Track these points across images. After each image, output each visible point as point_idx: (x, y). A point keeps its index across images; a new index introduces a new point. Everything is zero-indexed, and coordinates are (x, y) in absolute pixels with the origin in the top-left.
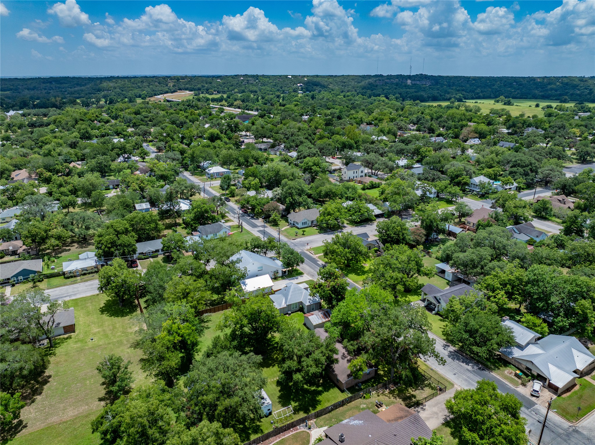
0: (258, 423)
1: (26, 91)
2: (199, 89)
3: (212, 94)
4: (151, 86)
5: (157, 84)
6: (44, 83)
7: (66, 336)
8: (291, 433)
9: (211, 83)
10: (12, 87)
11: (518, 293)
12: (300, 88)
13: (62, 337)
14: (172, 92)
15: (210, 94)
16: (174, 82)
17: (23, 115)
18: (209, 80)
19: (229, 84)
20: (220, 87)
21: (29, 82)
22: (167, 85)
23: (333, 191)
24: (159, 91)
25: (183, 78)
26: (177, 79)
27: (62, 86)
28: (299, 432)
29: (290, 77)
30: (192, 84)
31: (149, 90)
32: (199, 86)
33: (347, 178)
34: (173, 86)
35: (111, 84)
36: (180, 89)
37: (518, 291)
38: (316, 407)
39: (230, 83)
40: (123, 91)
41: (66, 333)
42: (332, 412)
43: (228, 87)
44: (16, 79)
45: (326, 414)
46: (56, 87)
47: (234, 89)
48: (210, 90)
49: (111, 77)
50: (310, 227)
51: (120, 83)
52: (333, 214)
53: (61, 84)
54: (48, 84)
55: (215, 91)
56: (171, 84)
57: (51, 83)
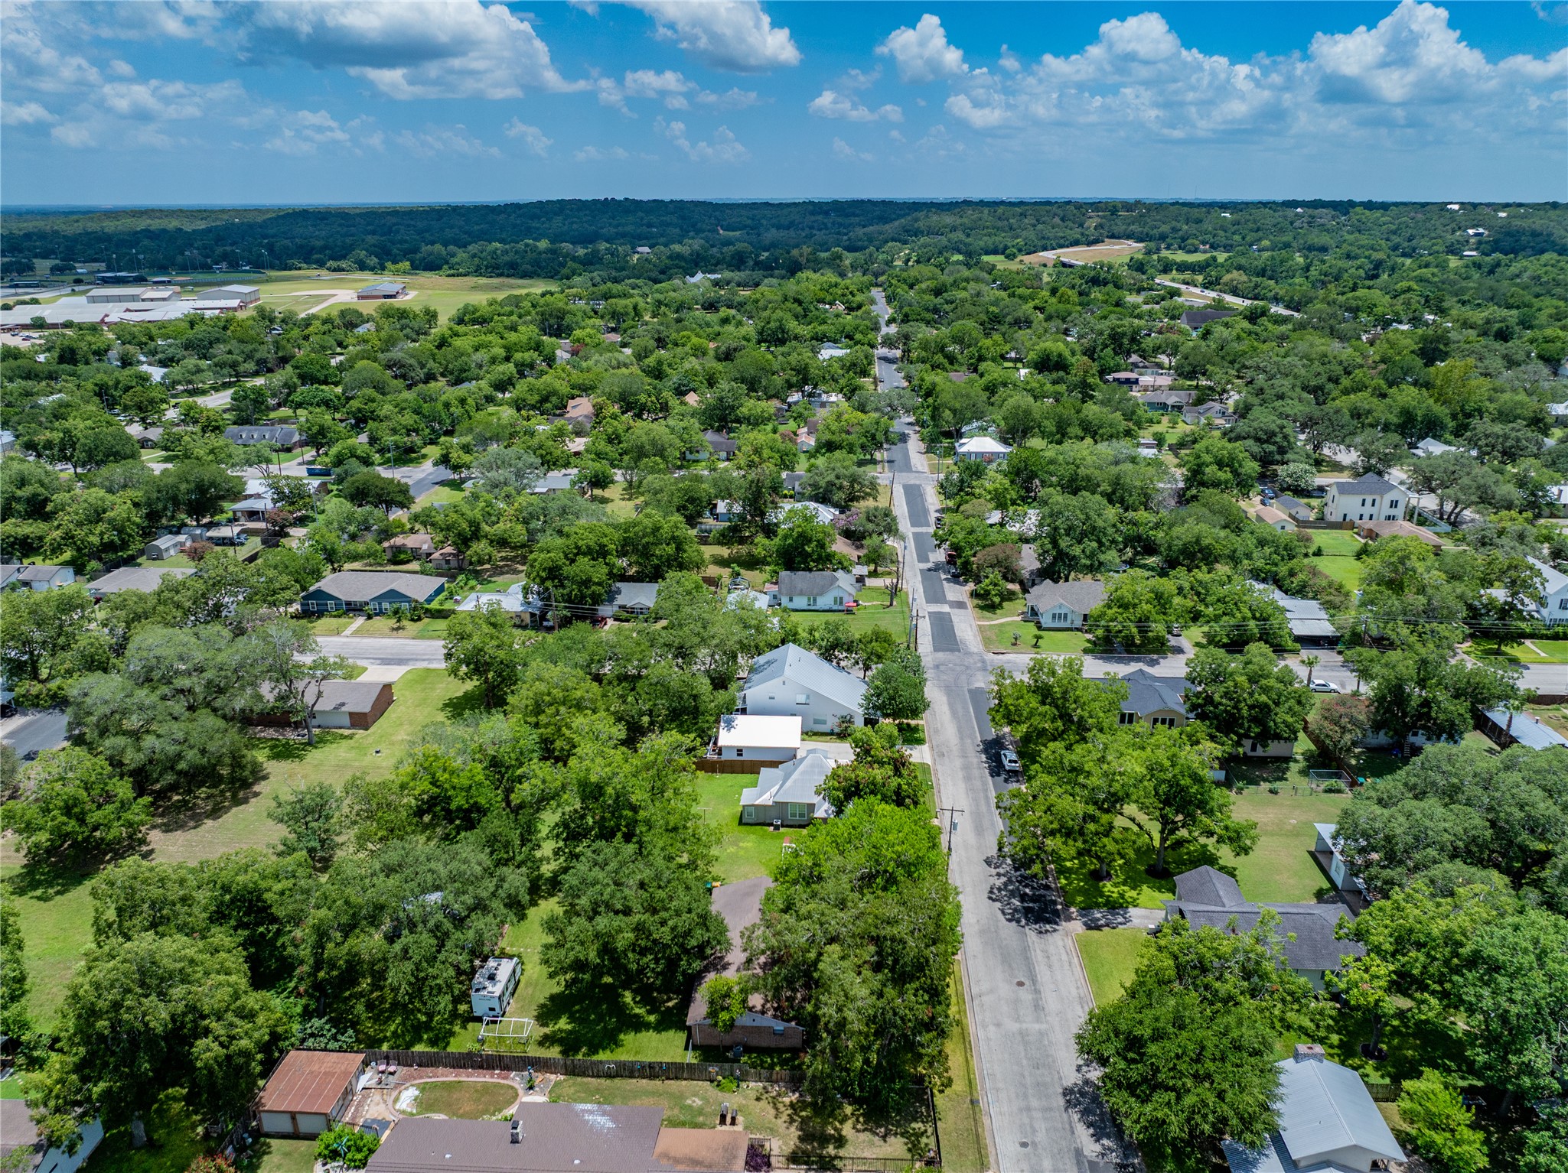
0: (457, 1029)
1: (773, 231)
2: (1163, 237)
3: (1196, 251)
4: (1040, 227)
5: (1057, 220)
6: (812, 213)
7: (346, 732)
8: (488, 1079)
9: (1199, 221)
10: (749, 222)
11: (1438, 988)
12: (1472, 240)
13: (341, 731)
14: (1089, 244)
15: (1189, 252)
16: (1104, 217)
17: (716, 284)
18: (1195, 213)
19: (1251, 225)
20: (1222, 233)
21: (786, 211)
22: (1081, 225)
23: (1205, 542)
24: (1056, 238)
25: (1128, 206)
26: (1111, 209)
27: (847, 221)
28: (502, 1086)
29: (1456, 207)
30: (1146, 223)
31: (1033, 236)
32: (1165, 228)
33: (1337, 517)
34: (1096, 228)
35: (948, 219)
36: (1113, 236)
37: (1441, 983)
38: (596, 1052)
39: (1255, 221)
40: (968, 236)
41: (353, 726)
42: (617, 1081)
43: (1244, 232)
44: (767, 204)
45: (599, 1076)
46: (833, 223)
47: (1260, 240)
48: (1190, 241)
49: (965, 202)
50: (1078, 629)
51: (971, 214)
52: (1135, 606)
53: (847, 216)
54: (820, 218)
55: (1204, 243)
56: (1091, 223)
57: (827, 213)
